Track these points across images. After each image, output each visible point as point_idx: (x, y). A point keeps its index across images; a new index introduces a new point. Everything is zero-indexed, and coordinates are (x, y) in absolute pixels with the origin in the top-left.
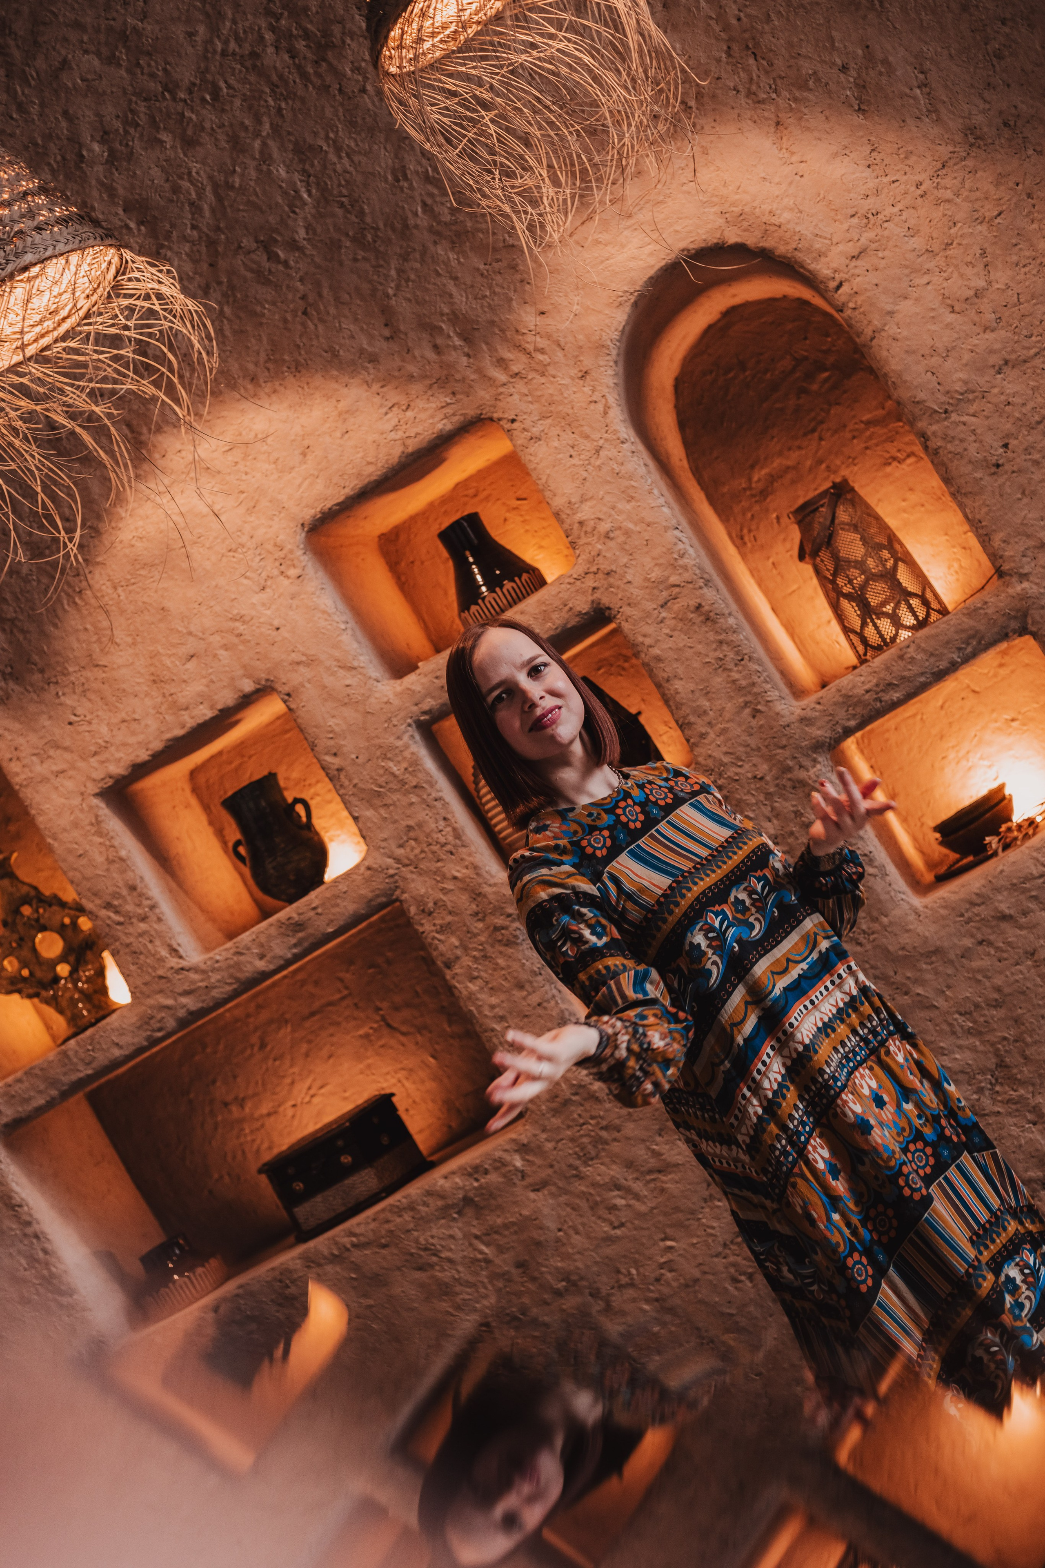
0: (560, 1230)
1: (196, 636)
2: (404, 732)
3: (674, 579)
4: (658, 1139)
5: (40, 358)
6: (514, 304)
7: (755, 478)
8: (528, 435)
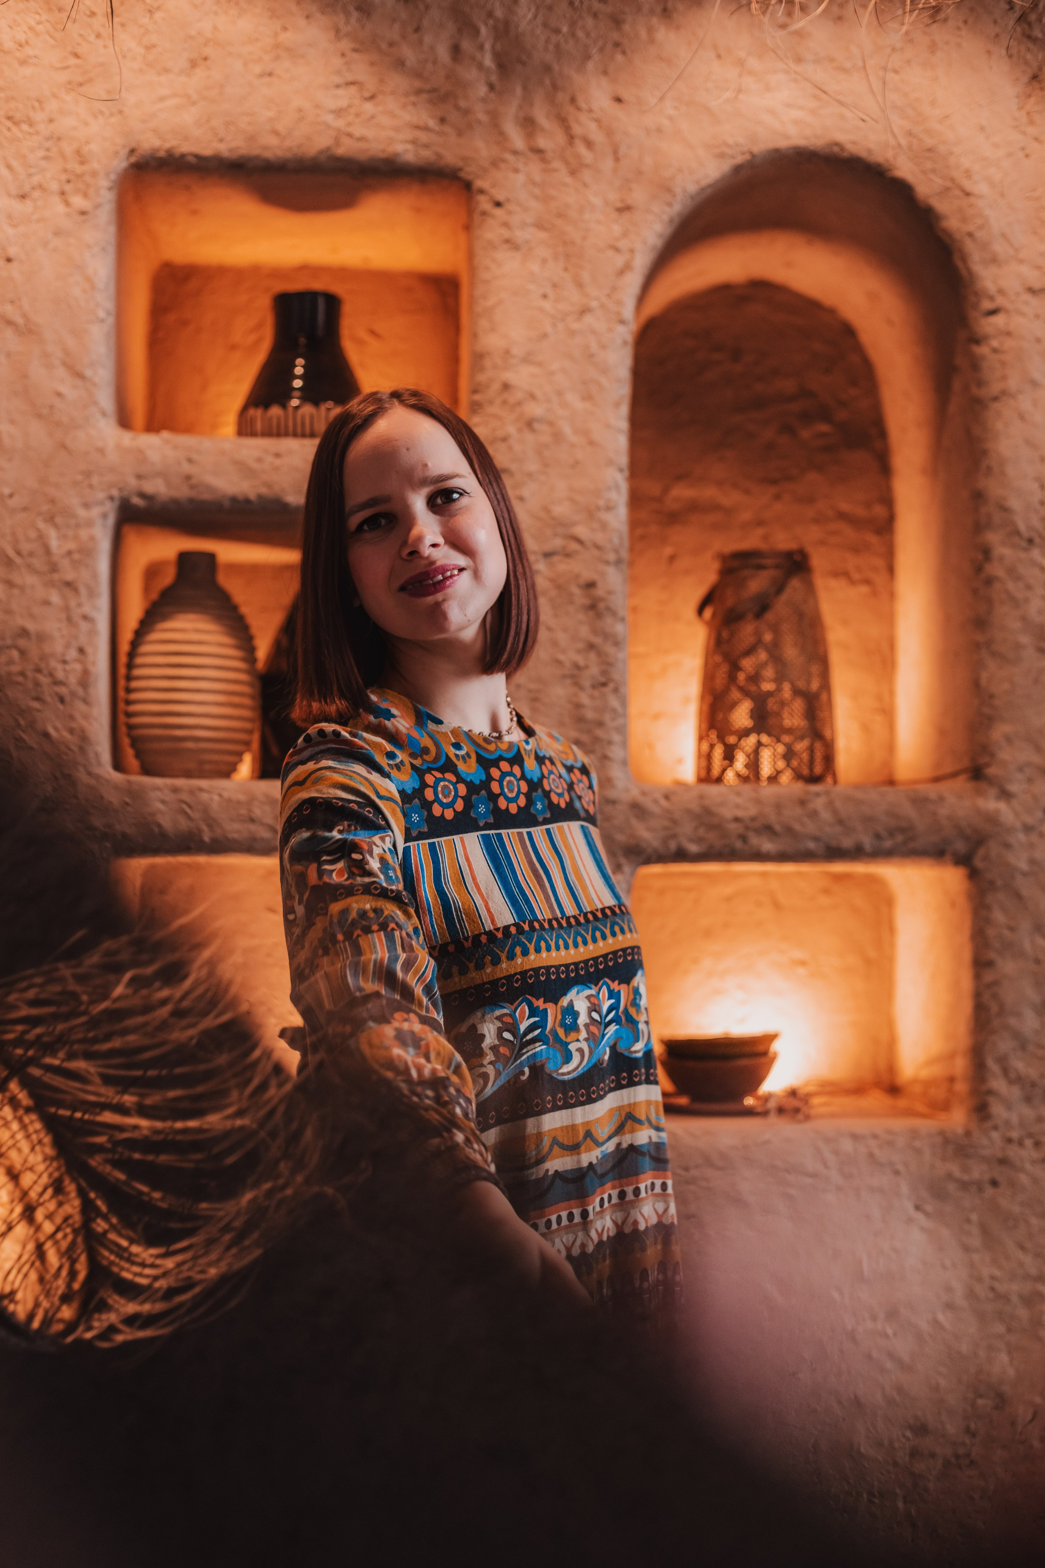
2: (101, 503)
3: (581, 531)
7: (672, 494)
8: (506, 234)
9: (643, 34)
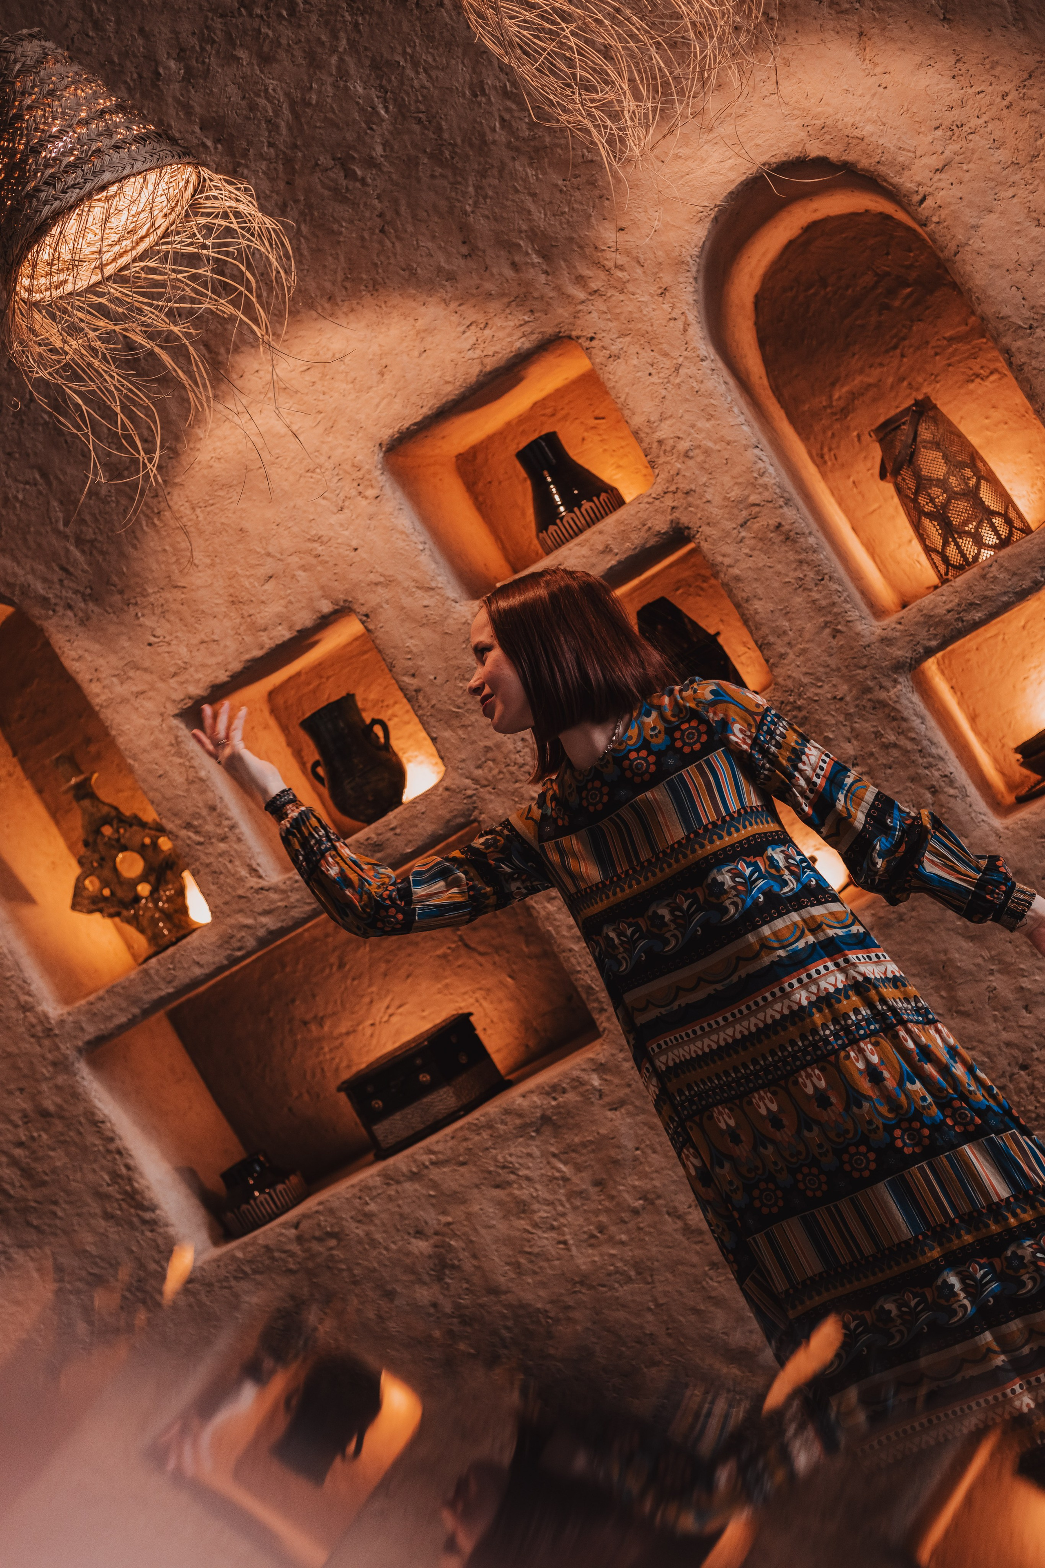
0: (637, 1149)
1: (274, 557)
3: (753, 498)
5: (119, 278)
6: (593, 220)
7: (836, 396)
8: (607, 353)
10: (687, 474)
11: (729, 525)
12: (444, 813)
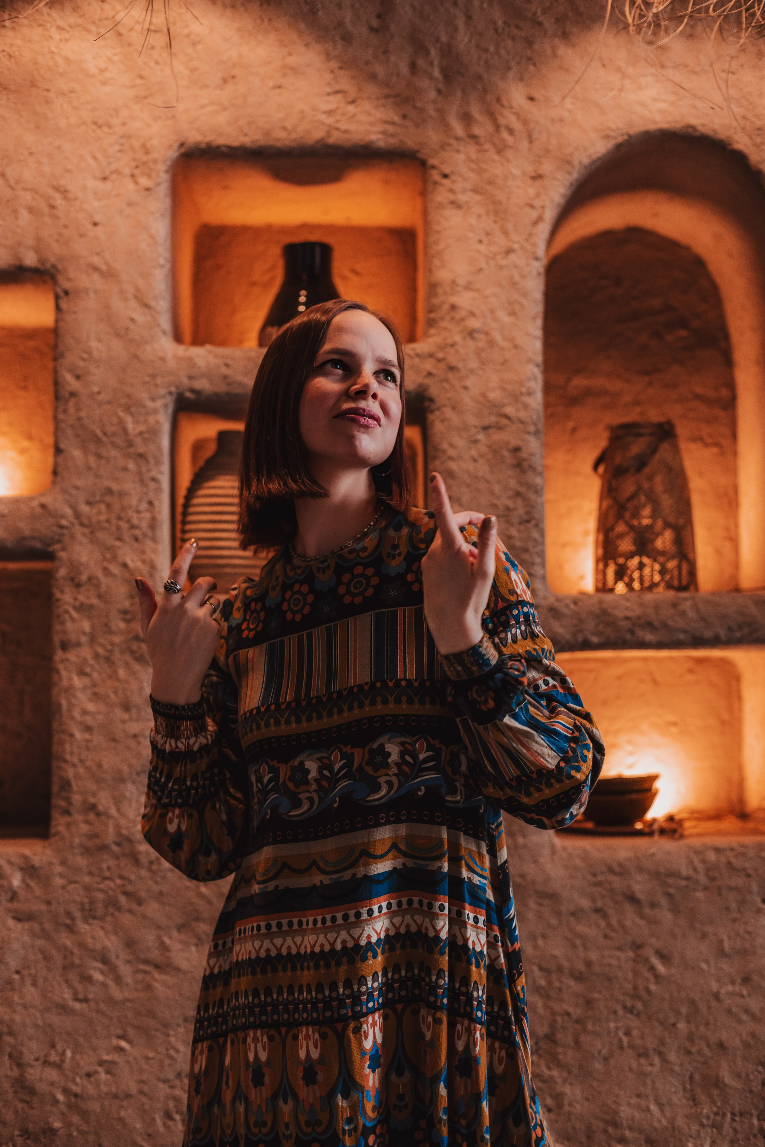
0: (18, 972)
1: (7, 180)
2: (163, 397)
3: (509, 410)
4: (175, 933)
6: (510, 75)
8: (452, 197)
9: (549, 51)
10: (462, 351)
11: (472, 421)
12: (25, 528)
